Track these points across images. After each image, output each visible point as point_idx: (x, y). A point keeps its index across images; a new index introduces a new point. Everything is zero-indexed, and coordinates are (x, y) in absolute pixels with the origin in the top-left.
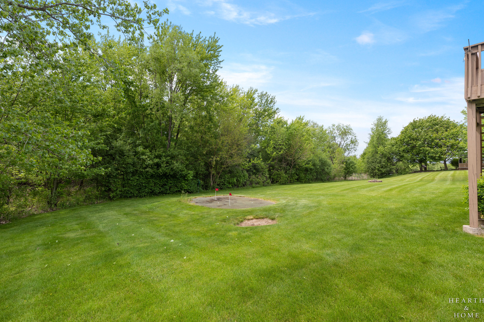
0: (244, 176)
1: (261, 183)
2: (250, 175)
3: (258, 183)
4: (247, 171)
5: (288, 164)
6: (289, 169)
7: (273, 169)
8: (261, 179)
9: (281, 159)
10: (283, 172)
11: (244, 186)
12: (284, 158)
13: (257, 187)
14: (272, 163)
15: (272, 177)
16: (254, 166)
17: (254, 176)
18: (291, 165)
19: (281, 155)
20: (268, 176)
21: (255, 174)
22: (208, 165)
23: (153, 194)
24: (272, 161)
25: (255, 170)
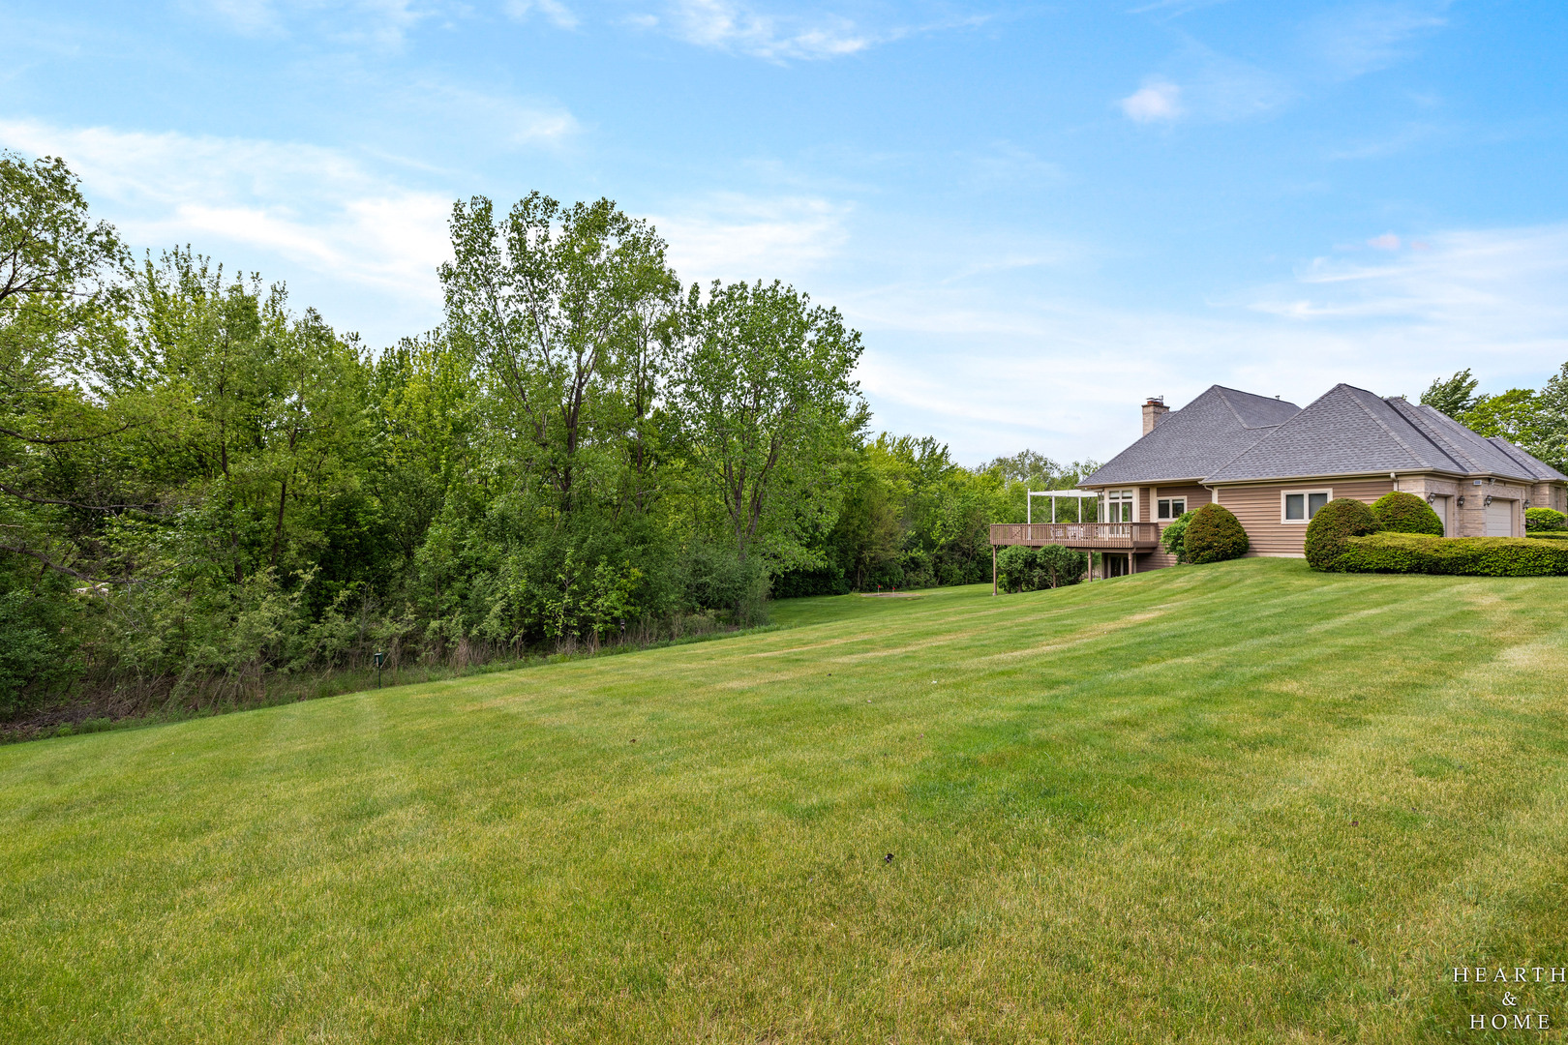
0: (898, 574)
1: (923, 583)
2: (906, 572)
3: (918, 583)
4: (902, 567)
5: (964, 554)
6: (967, 562)
7: (941, 562)
8: (923, 577)
9: (953, 547)
10: (955, 566)
11: (898, 587)
12: (958, 544)
13: (916, 589)
14: (940, 553)
15: (939, 574)
16: (912, 559)
17: (912, 574)
18: (969, 554)
19: (954, 540)
20: (932, 573)
21: (913, 570)
22: (859, 561)
23: (807, 594)
24: (938, 551)
25: (915, 565)
